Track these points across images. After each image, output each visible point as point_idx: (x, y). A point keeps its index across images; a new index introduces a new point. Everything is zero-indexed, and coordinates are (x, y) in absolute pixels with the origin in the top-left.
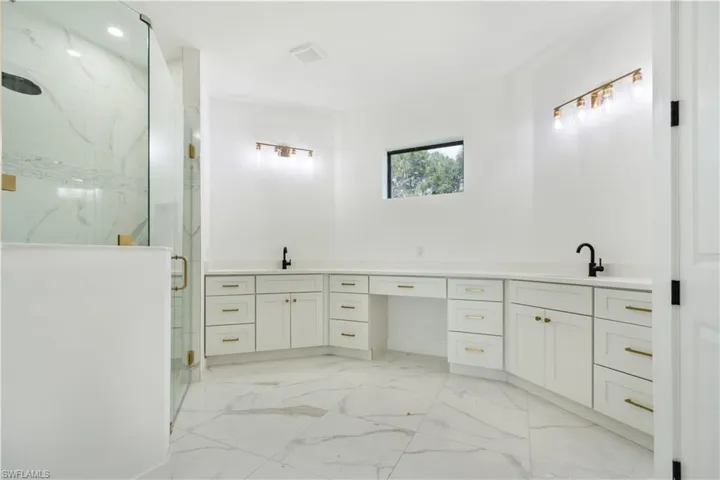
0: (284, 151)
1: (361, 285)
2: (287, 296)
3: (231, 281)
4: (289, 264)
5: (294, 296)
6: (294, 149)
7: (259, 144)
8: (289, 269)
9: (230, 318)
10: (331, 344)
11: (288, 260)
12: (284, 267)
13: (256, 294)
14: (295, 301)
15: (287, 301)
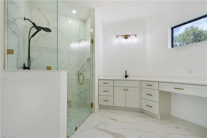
0: (126, 37)
1: (155, 86)
2: (125, 88)
3: (106, 82)
4: (128, 76)
5: (127, 88)
6: (129, 35)
7: (117, 36)
8: (128, 78)
9: (105, 93)
10: (142, 108)
11: (127, 75)
12: (126, 78)
13: (114, 86)
14: (127, 90)
15: (124, 90)
